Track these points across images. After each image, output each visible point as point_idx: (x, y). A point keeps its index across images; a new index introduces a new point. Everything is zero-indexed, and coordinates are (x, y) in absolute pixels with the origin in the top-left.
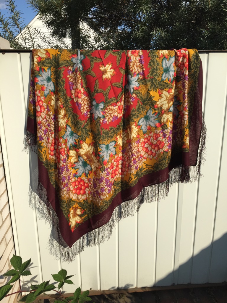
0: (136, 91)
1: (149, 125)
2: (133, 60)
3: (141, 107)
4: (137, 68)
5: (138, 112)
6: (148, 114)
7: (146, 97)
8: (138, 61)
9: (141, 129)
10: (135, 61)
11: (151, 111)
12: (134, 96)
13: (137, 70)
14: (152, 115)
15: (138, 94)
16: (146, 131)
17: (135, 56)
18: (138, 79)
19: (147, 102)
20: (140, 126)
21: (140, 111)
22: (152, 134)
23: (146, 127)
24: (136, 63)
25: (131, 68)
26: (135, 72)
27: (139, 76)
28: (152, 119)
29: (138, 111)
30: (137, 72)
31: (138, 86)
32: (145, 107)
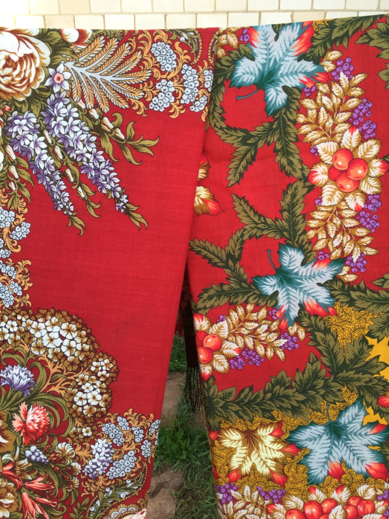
0: (312, 318)
1: (342, 460)
2: (329, 204)
3: (321, 383)
4: (339, 236)
5: (301, 397)
6: (344, 420)
7: (349, 356)
8: (352, 213)
9: (300, 463)
10: (339, 210)
11: (362, 413)
12: (296, 334)
13: (336, 243)
14: (362, 427)
15: (319, 335)
16: (321, 476)
17: (341, 188)
18: (336, 278)
19: (351, 374)
20: (300, 448)
21: (313, 397)
22: (344, 495)
23: (326, 463)
24: (342, 218)
25: (312, 229)
26: (326, 250)
27: (340, 270)
28: (357, 442)
29: (303, 391)
30: (336, 254)
31: (327, 307)
32: (340, 390)
